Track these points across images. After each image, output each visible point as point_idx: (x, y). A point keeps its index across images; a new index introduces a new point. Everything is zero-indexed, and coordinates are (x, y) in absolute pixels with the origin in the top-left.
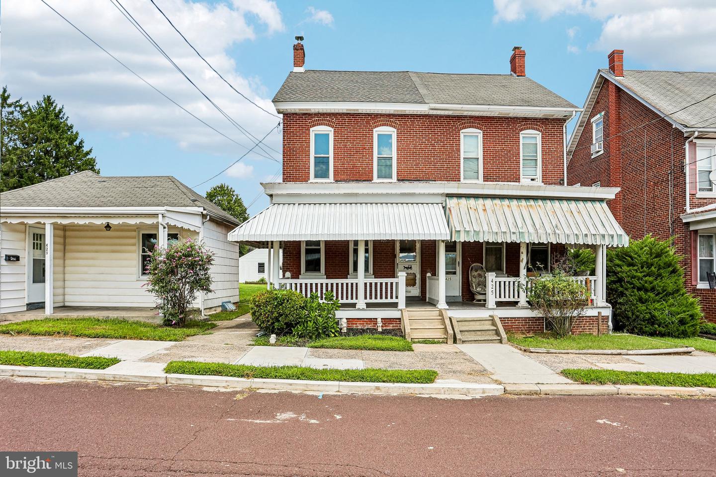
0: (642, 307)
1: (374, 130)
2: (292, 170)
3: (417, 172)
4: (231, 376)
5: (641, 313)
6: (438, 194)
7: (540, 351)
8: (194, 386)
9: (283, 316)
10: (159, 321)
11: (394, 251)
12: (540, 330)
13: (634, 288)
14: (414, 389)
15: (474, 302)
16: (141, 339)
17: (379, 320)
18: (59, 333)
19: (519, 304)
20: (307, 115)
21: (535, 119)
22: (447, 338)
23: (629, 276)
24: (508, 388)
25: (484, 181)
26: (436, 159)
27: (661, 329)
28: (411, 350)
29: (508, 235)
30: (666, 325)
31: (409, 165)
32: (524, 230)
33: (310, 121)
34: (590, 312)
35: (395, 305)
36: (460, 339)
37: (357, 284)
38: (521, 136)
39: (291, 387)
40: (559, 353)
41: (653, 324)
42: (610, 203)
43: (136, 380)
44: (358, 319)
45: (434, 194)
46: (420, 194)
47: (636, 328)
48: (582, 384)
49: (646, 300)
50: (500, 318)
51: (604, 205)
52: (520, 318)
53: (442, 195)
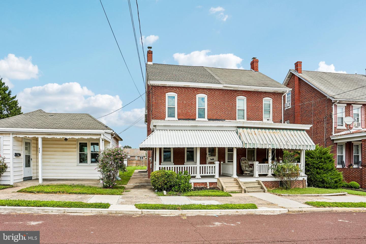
0: (318, 176)
1: (197, 95)
2: (157, 113)
3: (217, 115)
4: (171, 209)
5: (318, 179)
6: (233, 127)
7: (285, 195)
8: (156, 214)
9: (169, 182)
10: (101, 186)
11: (206, 152)
12: (278, 186)
13: (314, 168)
14: (252, 211)
15: (244, 174)
16: (102, 194)
17: (208, 183)
18: (60, 192)
19: (268, 175)
20: (165, 87)
21: (270, 93)
22: (241, 191)
23: (312, 163)
24: (289, 210)
25: (247, 120)
26: (225, 110)
27: (327, 185)
28: (231, 196)
29: (267, 145)
30: (329, 184)
31: (213, 112)
32: (274, 143)
33: (166, 90)
34: (301, 179)
35: (213, 177)
36: (247, 191)
37: (196, 167)
38: (263, 100)
39: (200, 213)
40: (293, 196)
41: (323, 183)
42: (307, 131)
43: (127, 213)
44: (197, 183)
45: (232, 127)
46: (226, 127)
47: (316, 185)
48: (317, 207)
49: (320, 173)
50: (262, 181)
51: (305, 132)
52: (269, 181)
53: (235, 127)
